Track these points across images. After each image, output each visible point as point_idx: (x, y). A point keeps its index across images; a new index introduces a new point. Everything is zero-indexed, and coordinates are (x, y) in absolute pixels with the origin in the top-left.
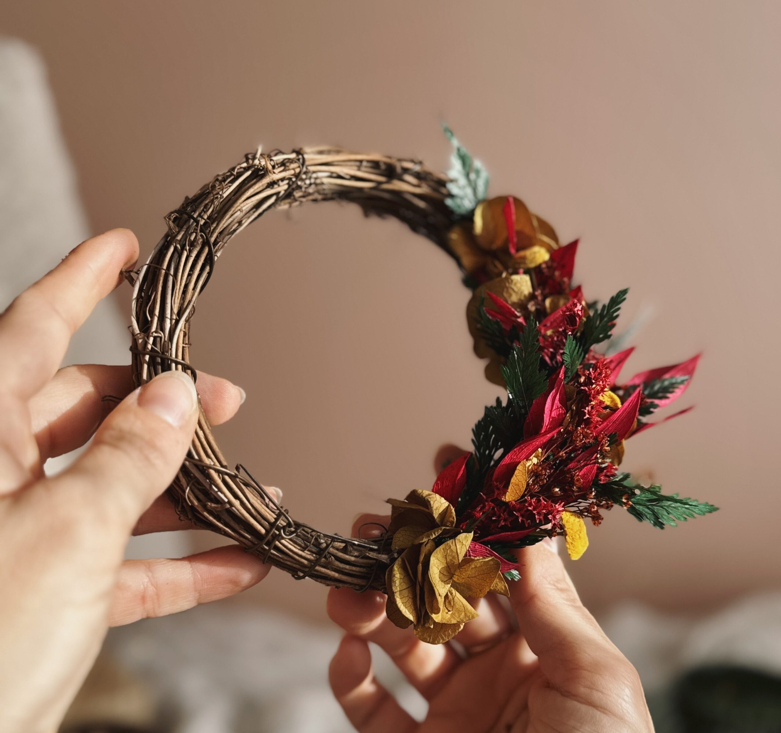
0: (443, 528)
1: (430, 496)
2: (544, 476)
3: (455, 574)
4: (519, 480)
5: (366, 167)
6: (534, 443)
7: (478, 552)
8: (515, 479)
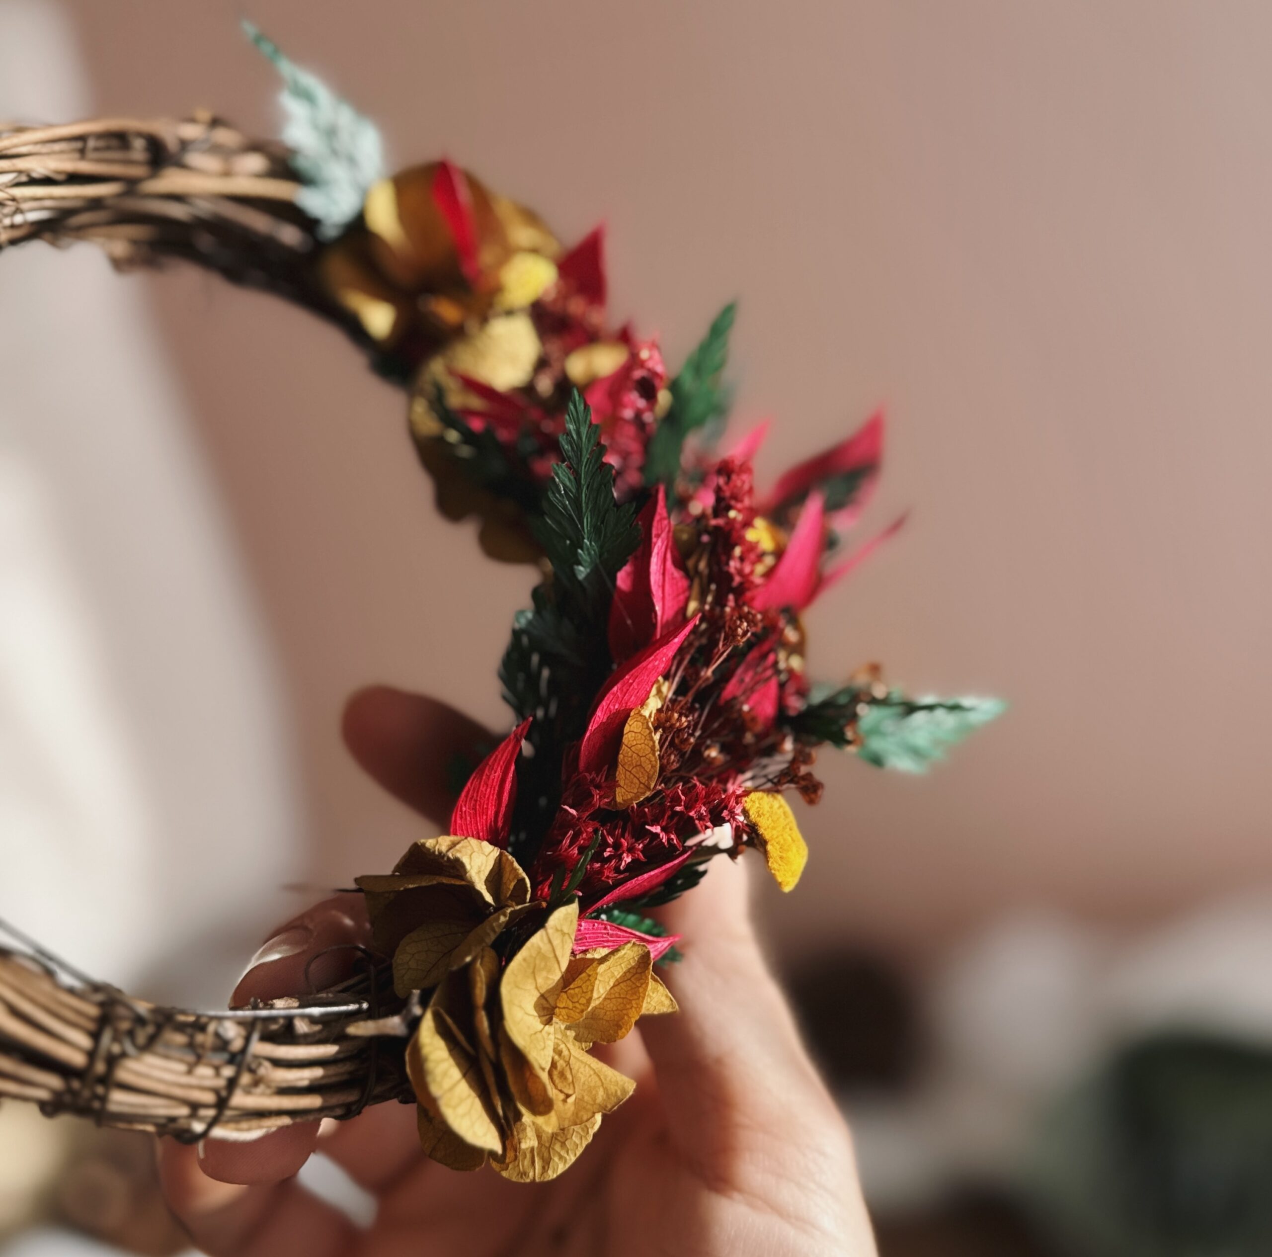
0: (509, 910)
1: (458, 847)
2: (686, 730)
3: (556, 1007)
4: (638, 755)
5: (96, 149)
6: (650, 666)
7: (590, 938)
8: (630, 754)
